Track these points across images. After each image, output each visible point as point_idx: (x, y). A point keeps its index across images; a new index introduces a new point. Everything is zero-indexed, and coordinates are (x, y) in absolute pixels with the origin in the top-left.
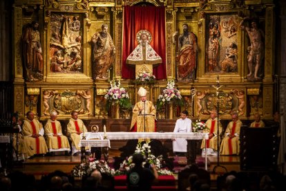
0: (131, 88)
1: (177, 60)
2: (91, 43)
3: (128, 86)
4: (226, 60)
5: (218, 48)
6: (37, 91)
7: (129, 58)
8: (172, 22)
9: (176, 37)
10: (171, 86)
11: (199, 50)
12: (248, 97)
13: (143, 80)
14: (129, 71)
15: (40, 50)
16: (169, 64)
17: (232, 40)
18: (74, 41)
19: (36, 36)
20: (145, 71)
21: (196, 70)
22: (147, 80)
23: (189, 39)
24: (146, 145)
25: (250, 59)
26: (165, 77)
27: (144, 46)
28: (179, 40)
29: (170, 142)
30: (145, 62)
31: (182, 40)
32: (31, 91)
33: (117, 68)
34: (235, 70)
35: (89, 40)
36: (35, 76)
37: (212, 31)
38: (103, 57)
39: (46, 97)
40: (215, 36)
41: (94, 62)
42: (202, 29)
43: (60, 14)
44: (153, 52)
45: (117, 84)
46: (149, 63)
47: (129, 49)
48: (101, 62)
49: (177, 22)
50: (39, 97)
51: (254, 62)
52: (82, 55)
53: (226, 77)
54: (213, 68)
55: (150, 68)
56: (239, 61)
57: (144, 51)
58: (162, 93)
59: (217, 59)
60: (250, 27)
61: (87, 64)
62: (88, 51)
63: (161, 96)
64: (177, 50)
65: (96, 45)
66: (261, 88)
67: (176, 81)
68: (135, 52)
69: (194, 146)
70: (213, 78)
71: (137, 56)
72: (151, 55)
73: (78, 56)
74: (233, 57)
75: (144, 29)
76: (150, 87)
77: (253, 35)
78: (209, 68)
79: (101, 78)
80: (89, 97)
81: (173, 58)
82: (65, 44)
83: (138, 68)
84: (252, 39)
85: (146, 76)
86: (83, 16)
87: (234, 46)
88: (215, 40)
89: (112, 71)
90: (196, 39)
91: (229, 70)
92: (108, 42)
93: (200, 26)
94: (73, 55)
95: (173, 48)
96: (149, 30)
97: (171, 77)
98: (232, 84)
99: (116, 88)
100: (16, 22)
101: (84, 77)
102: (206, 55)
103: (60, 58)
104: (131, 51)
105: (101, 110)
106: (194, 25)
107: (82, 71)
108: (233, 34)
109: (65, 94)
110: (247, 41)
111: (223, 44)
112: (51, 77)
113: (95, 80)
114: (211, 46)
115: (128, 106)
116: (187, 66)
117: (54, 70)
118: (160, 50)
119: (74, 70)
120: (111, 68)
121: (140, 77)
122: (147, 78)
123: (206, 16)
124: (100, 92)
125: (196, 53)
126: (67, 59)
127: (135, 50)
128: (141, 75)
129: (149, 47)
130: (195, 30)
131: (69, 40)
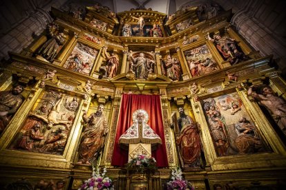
0: (122, 179)
3: (117, 176)
4: (242, 138)
5: (225, 127)
7: (123, 137)
13: (138, 164)
18: (66, 119)
22: (145, 164)
26: (166, 164)
27: (140, 123)
30: (141, 141)
31: (180, 121)
37: (209, 112)
40: (215, 115)
44: (151, 130)
45: (102, 171)
48: (87, 141)
55: (148, 148)
59: (227, 139)
68: (129, 130)
71: (132, 133)
72: (149, 133)
73: (63, 134)
75: (140, 108)
76: (148, 178)
79: (85, 163)
81: (172, 142)
82: (50, 118)
83: (132, 148)
85: (142, 158)
88: (217, 119)
93: (196, 107)
96: (146, 109)
97: (173, 165)
103: (39, 134)
104: (126, 129)
107: (61, 153)
108: (236, 110)
118: (159, 131)
121: (135, 159)
122: (145, 160)
124: (77, 185)
127: (130, 128)
128: (136, 157)
129: (146, 125)
131: (61, 117)
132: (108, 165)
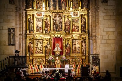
1: (66, 50)
2: (45, 47)
3: (54, 57)
4: (77, 51)
5: (75, 48)
6: (32, 58)
7: (54, 50)
8: (64, 41)
9: (65, 45)
10: (64, 57)
11: (71, 48)
12: (83, 59)
14: (54, 53)
15: (33, 48)
16: (64, 51)
17: (79, 46)
18: (41, 46)
19: (32, 45)
20: (58, 53)
21: (70, 53)
22: (58, 55)
23: (68, 45)
24: (58, 71)
25: (83, 50)
26: (62, 54)
28: (66, 46)
29: (64, 70)
30: (58, 51)
31: (67, 46)
32: (30, 58)
33: (51, 52)
34: (79, 53)
35: (44, 46)
36: (31, 55)
37: (74, 44)
38: (48, 50)
39: (34, 59)
40: (74, 45)
41: (46, 51)
42: (72, 43)
43: (38, 40)
44: (60, 49)
46: (59, 51)
47: (54, 48)
48: (47, 51)
49: (65, 41)
50: (32, 59)
51: (84, 51)
52: (43, 49)
53: (77, 55)
54: (74, 52)
55: (59, 52)
56: (80, 51)
57: (58, 48)
58: (62, 58)
59: (75, 50)
60: (83, 43)
61: (44, 51)
62: (44, 48)
63: (62, 59)
64: (65, 48)
65: (46, 47)
66: (86, 57)
67: (65, 55)
68: (55, 49)
69: (70, 71)
70: (74, 55)
73: (42, 50)
74: (79, 50)
76: (59, 57)
77: (84, 44)
78: (73, 52)
80: (44, 59)
81: (64, 50)
83: (56, 52)
84: (83, 46)
86: (43, 40)
87: (79, 47)
88: (75, 46)
89: (50, 53)
90: (70, 45)
91: (78, 53)
92: (49, 46)
93: (71, 42)
94: (41, 49)
95: (64, 48)
96: (59, 43)
97: (64, 55)
98: (78, 56)
99: (51, 57)
100: (27, 42)
101: (43, 55)
102: (73, 49)
103: (37, 50)
105: (47, 62)
106: (69, 42)
107: (43, 53)
108: (79, 44)
109: (39, 59)
110: (82, 46)
111: (76, 47)
112: (35, 55)
113: (46, 55)
114: (74, 47)
115: (54, 61)
116: (68, 52)
117: (36, 53)
118: (61, 48)
119: (41, 53)
120: (50, 52)
123: (72, 40)
124: (47, 58)
125: (70, 49)
126: (39, 50)
129: (59, 47)
130: (70, 43)
131: (40, 46)
132: (51, 55)
